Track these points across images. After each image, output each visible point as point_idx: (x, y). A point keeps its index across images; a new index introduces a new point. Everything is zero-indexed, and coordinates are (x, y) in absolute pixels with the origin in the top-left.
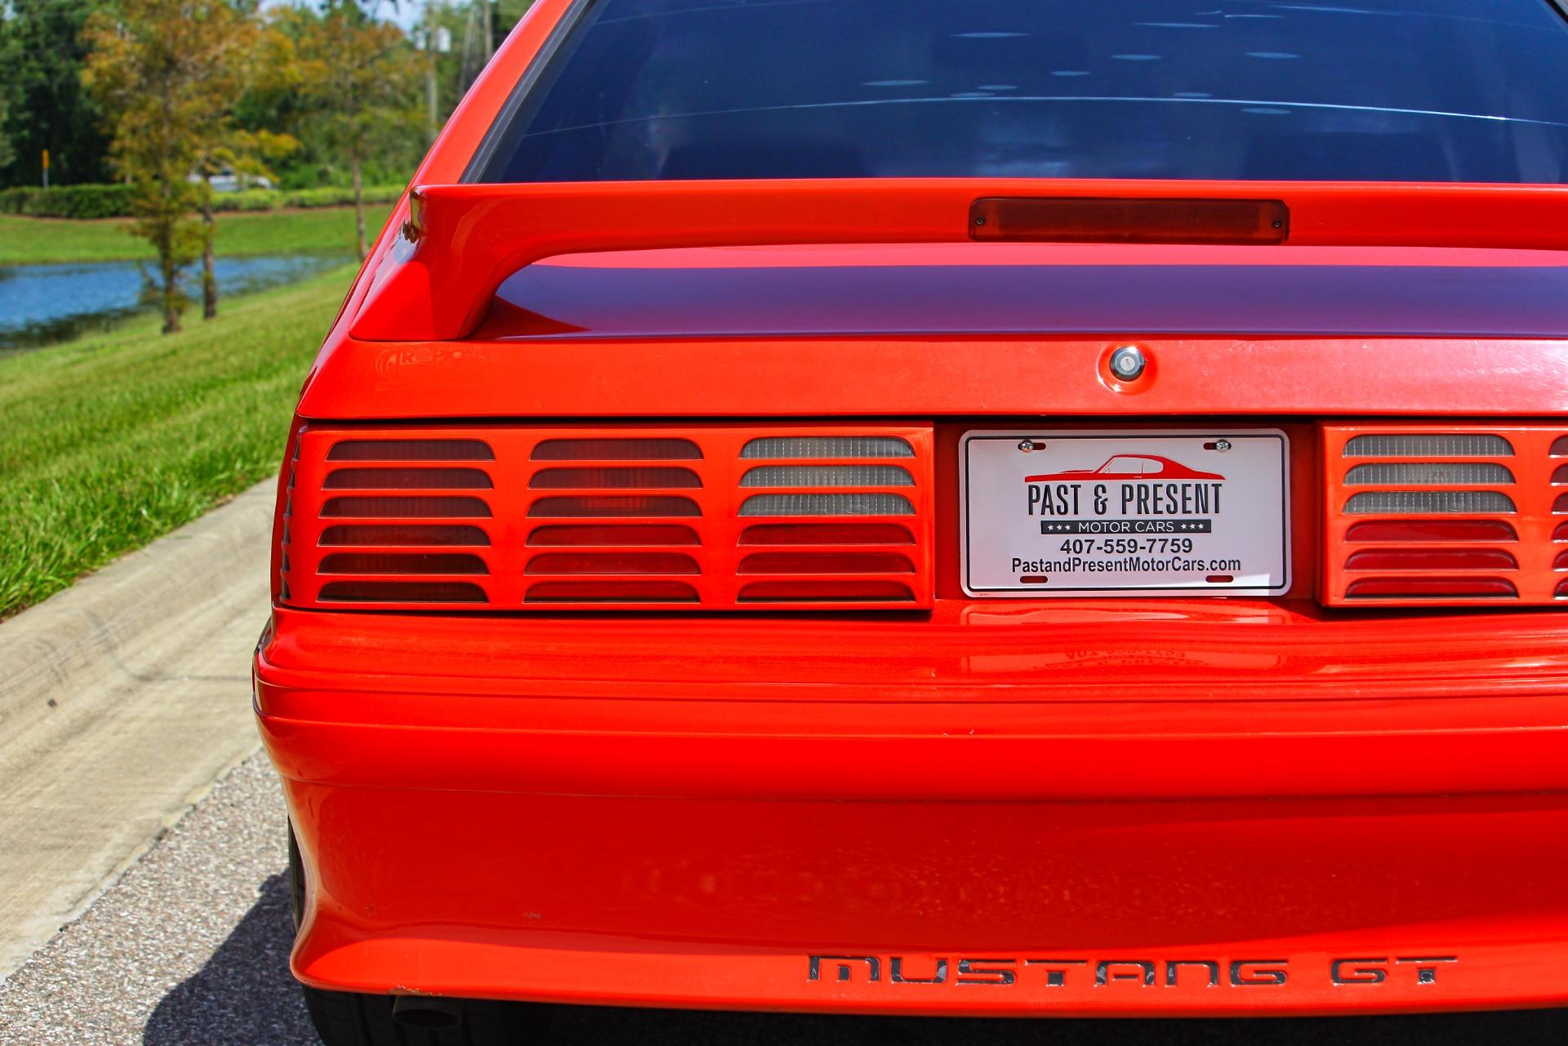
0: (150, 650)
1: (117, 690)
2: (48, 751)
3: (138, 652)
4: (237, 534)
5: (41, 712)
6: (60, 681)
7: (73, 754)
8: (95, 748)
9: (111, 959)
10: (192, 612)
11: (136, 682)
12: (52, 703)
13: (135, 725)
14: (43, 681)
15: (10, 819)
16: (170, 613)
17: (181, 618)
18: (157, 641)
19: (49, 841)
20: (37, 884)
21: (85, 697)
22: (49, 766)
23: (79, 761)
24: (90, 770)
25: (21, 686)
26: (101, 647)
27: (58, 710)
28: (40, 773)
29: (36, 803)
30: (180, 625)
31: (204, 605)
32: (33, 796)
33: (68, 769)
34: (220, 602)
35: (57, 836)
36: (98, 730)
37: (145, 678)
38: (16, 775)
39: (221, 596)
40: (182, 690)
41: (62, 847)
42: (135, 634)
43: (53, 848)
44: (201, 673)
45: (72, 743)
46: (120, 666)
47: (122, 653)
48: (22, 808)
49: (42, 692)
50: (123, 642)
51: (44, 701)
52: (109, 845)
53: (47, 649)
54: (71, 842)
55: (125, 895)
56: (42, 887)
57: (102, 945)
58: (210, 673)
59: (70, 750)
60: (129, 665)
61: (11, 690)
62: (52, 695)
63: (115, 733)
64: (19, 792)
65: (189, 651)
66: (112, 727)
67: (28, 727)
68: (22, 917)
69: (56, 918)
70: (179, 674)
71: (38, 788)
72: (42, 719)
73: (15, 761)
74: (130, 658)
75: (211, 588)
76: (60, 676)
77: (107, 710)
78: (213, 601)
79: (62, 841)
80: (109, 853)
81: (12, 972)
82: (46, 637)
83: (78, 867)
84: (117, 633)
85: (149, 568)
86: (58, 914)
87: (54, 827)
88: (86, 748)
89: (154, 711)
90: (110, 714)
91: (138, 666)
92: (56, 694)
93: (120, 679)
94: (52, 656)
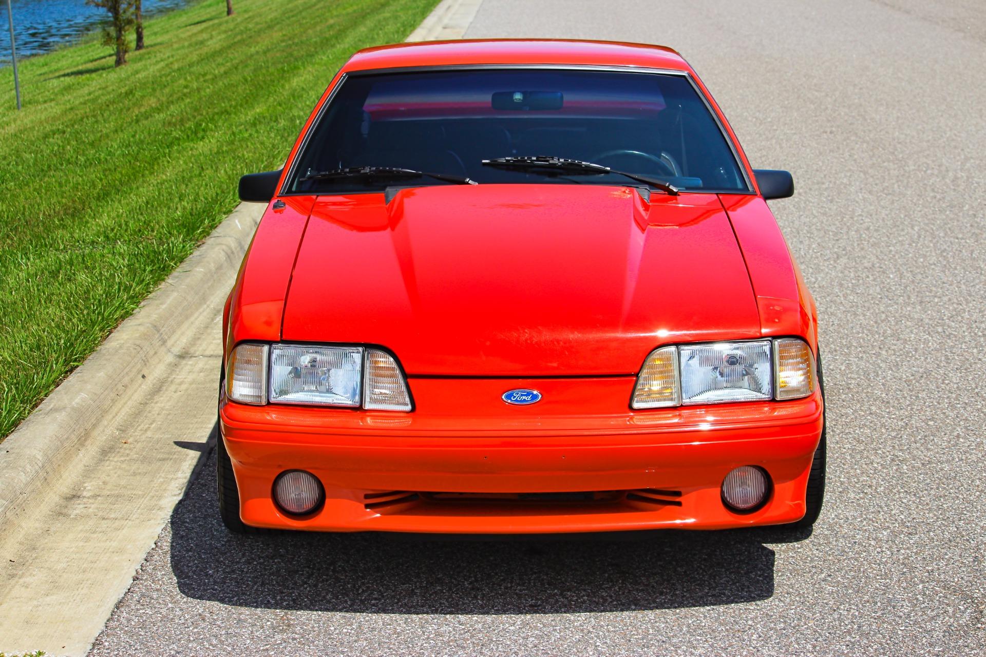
0: (180, 341)
1: (170, 364)
2: (146, 403)
3: (175, 342)
4: (212, 266)
5: (140, 382)
6: (146, 364)
7: (159, 405)
8: (168, 401)
9: (205, 518)
10: (196, 315)
11: (178, 359)
12: (144, 377)
13: (184, 387)
14: (139, 366)
15: (140, 444)
16: (187, 318)
17: (192, 319)
18: (183, 334)
19: (161, 456)
20: (162, 480)
21: (157, 371)
22: (150, 412)
23: (162, 409)
24: (169, 414)
25: (130, 371)
26: (160, 343)
27: (146, 379)
28: (146, 417)
29: (149, 434)
30: (192, 323)
31: (201, 310)
32: (146, 430)
33: (158, 414)
34: (208, 306)
35: (164, 453)
36: (166, 390)
37: (182, 356)
38: (135, 418)
39: (208, 303)
40: (201, 365)
41: (168, 459)
42: (174, 332)
43: (164, 460)
44: (208, 353)
45: (156, 398)
46: (169, 351)
47: (169, 343)
48: (144, 437)
49: (139, 371)
50: (169, 337)
51: (140, 376)
52: (188, 458)
53: (139, 349)
54: (171, 457)
55: (202, 485)
56: (164, 481)
57: (199, 512)
58: (212, 353)
59: (156, 403)
60: (172, 350)
61: (127, 373)
62: (142, 373)
63: (175, 392)
64: (139, 428)
65: (199, 338)
66: (173, 388)
67: (135, 391)
68: (160, 497)
69: (175, 498)
70: (197, 354)
71: (147, 426)
72: (140, 385)
73: (133, 410)
74: (173, 345)
75: (204, 299)
76: (145, 362)
77: (168, 377)
78: (205, 306)
79: (167, 456)
80: (190, 462)
81: (164, 526)
82: (138, 342)
83: (178, 470)
84: (166, 334)
85: (175, 294)
86: (175, 495)
87: (161, 448)
88: (164, 402)
89: (190, 377)
90: (170, 379)
91: (177, 350)
92: (145, 372)
93: (170, 359)
94: (141, 352)
